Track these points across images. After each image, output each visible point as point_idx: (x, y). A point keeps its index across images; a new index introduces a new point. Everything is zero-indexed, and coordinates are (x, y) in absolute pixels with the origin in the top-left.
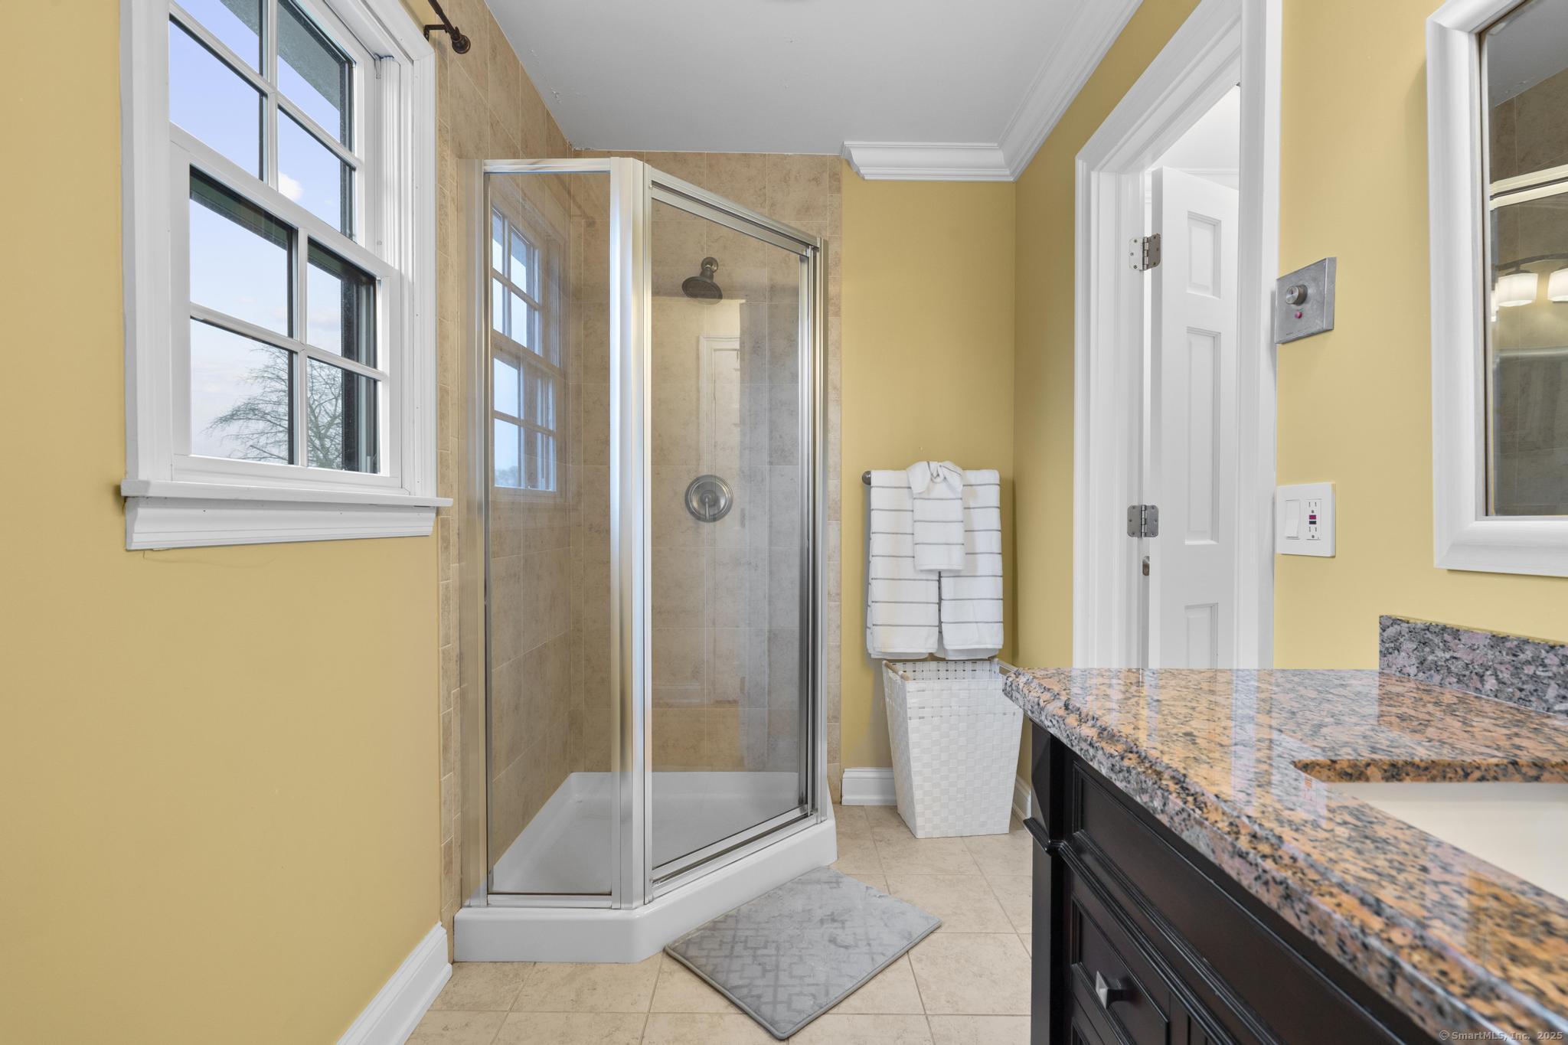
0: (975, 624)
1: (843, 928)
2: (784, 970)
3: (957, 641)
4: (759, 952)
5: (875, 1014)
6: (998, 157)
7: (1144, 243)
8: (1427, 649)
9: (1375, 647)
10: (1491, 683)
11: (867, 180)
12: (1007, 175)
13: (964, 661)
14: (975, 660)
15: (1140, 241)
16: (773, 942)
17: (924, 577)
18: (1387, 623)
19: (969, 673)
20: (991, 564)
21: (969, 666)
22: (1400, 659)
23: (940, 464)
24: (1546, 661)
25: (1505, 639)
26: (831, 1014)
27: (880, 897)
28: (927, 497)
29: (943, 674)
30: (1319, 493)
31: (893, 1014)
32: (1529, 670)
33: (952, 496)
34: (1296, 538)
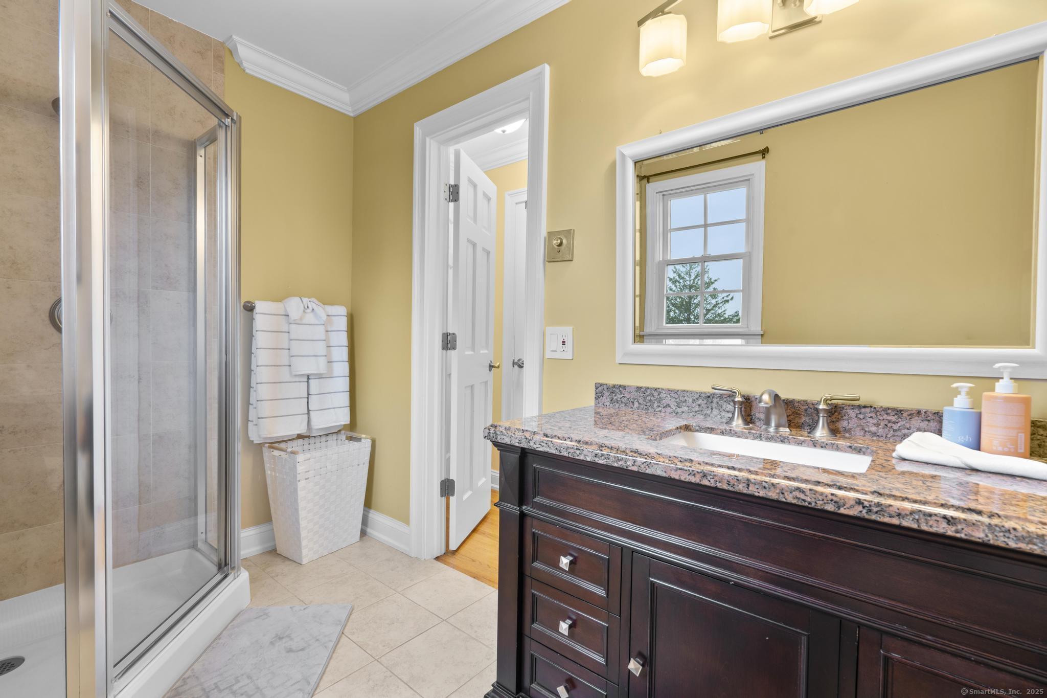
0: (333, 409)
1: (292, 639)
2: (266, 687)
3: (320, 422)
4: (235, 688)
5: (346, 677)
6: (346, 97)
7: (450, 187)
8: (614, 395)
9: (593, 396)
10: (636, 404)
11: (247, 73)
12: (350, 111)
13: (320, 436)
14: (330, 433)
15: (448, 186)
16: (242, 675)
17: (297, 379)
18: (598, 386)
19: (323, 444)
20: (342, 369)
21: (324, 439)
22: (603, 400)
23: (310, 300)
24: (654, 394)
25: (641, 388)
26: (316, 694)
27: (304, 609)
28: (300, 322)
29: (306, 447)
30: (567, 331)
31: (356, 671)
32: (649, 398)
33: (317, 322)
34: (556, 351)
